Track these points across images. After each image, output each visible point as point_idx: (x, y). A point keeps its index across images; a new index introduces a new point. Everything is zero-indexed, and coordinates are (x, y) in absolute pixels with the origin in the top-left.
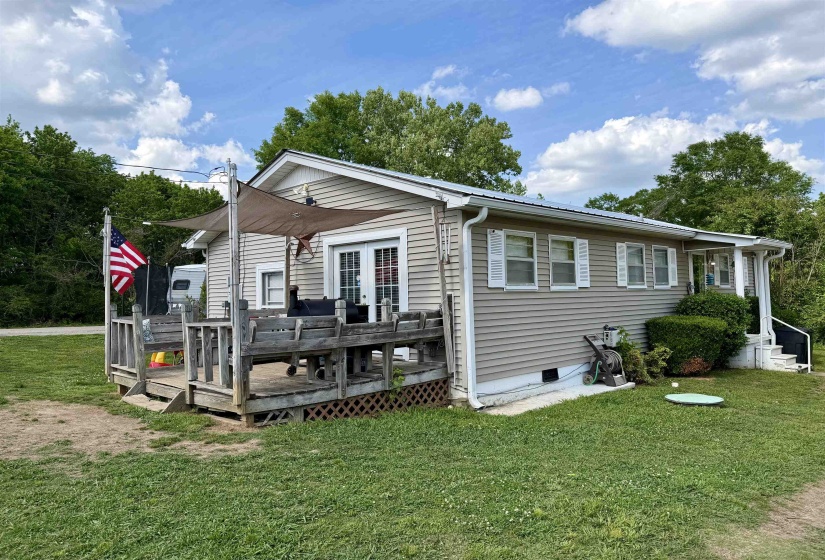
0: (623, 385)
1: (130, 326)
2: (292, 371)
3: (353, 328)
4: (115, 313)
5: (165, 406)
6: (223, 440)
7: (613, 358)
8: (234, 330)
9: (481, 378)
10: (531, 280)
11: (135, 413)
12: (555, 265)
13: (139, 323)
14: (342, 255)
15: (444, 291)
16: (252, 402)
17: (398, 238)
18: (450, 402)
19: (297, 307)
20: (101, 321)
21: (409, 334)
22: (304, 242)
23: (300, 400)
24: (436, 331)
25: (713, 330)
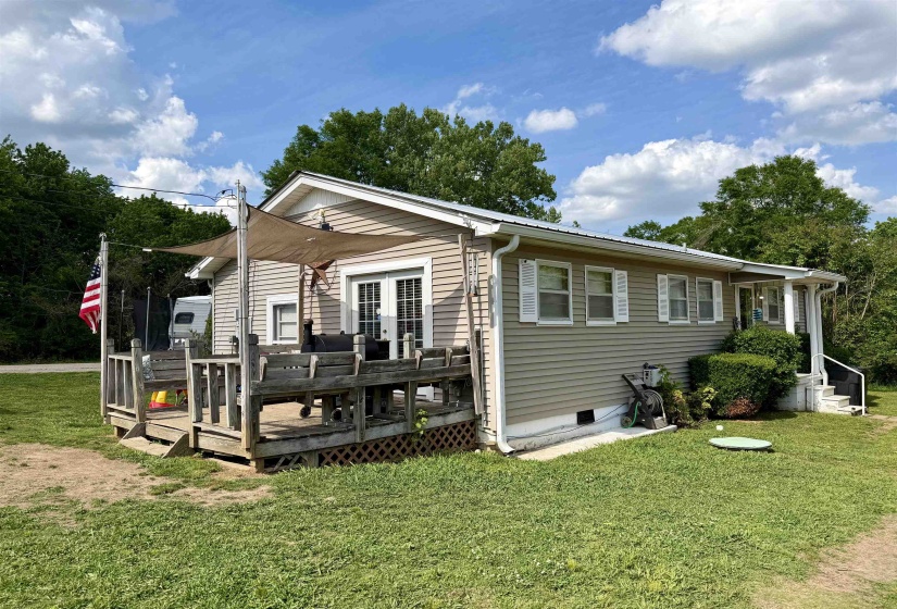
0: (661, 426)
1: (129, 363)
2: (305, 413)
3: (372, 365)
4: (112, 349)
5: (167, 449)
6: (229, 486)
7: (654, 399)
8: (243, 368)
9: (510, 418)
10: (565, 314)
11: (134, 457)
12: (591, 298)
13: (138, 359)
14: (361, 287)
15: (472, 324)
16: (262, 446)
17: (422, 268)
18: (478, 445)
19: (310, 342)
20: (97, 358)
21: (434, 372)
22: (320, 272)
23: (314, 443)
24: (462, 369)
25: (760, 369)
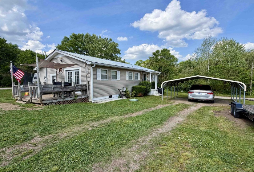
0: (125, 98)
1: (18, 87)
2: (54, 96)
3: (66, 87)
4: (14, 84)
5: (25, 103)
6: (36, 108)
7: (124, 93)
8: (38, 87)
9: (94, 97)
10: (107, 79)
11: (18, 104)
12: (112, 76)
13: (20, 86)
14: (69, 73)
15: (87, 81)
16: (43, 101)
17: (79, 70)
18: (88, 102)
19: (55, 83)
20: (11, 87)
21: (79, 89)
22: (60, 70)
23: (54, 101)
24: (85, 88)
25: (143, 88)
